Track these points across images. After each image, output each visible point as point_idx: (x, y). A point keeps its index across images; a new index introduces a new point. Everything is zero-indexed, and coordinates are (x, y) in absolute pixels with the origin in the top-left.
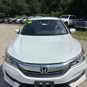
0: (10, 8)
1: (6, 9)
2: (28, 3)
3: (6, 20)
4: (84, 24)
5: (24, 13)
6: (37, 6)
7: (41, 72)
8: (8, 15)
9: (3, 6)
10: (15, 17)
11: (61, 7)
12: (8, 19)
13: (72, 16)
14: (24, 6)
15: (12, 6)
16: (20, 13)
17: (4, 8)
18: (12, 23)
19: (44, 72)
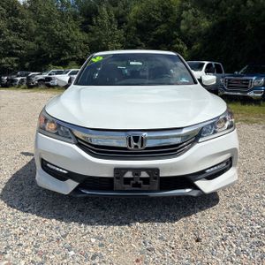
0: (32, 45)
1: (20, 49)
2: (86, 31)
3: (19, 79)
4: (246, 85)
5: (73, 59)
6: (113, 38)
7: (130, 146)
8: (27, 64)
9: (11, 39)
10: (45, 71)
11: (183, 41)
12: (26, 75)
13: (213, 63)
14: (73, 40)
15: (37, 38)
16: (62, 59)
17: (14, 46)
18: (37, 86)
19: (136, 146)
